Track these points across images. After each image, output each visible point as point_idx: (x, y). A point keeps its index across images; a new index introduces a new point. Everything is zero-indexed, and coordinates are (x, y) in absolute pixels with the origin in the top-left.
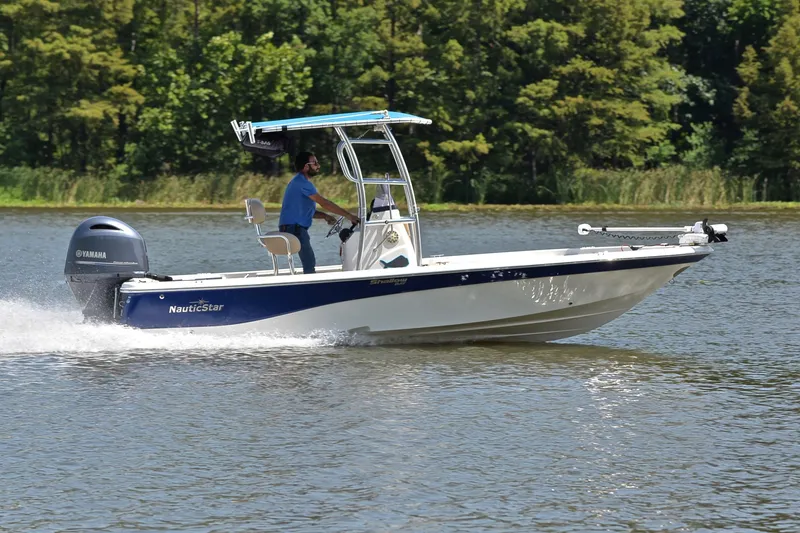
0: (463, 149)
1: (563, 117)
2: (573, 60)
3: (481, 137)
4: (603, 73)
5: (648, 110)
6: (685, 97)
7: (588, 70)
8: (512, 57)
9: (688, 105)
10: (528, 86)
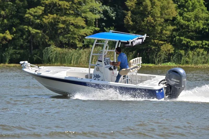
3: (8, 32)
4: (65, 4)
5: (85, 21)
6: (102, 15)
7: (58, 2)
9: (103, 19)
10: (30, 9)
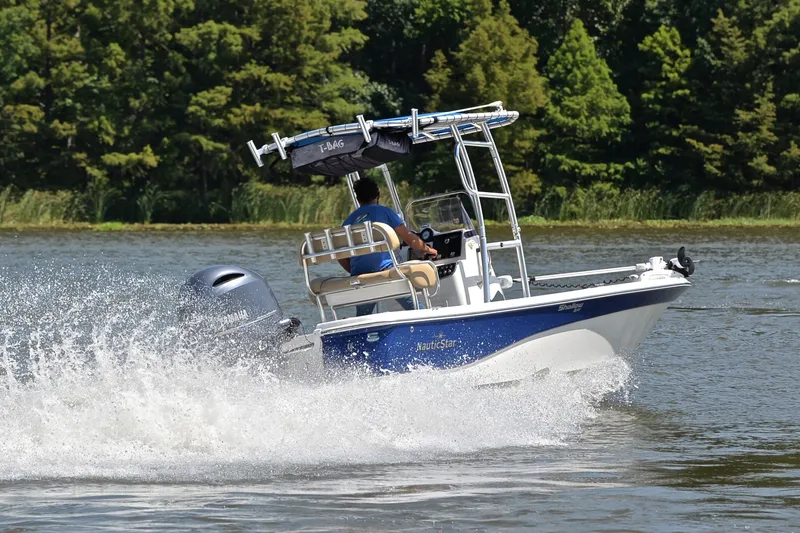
0: (128, 162)
1: (239, 127)
2: (248, 65)
3: (148, 148)
4: (281, 80)
5: (328, 120)
6: (370, 106)
7: (263, 76)
8: (180, 62)
10: (199, 94)
